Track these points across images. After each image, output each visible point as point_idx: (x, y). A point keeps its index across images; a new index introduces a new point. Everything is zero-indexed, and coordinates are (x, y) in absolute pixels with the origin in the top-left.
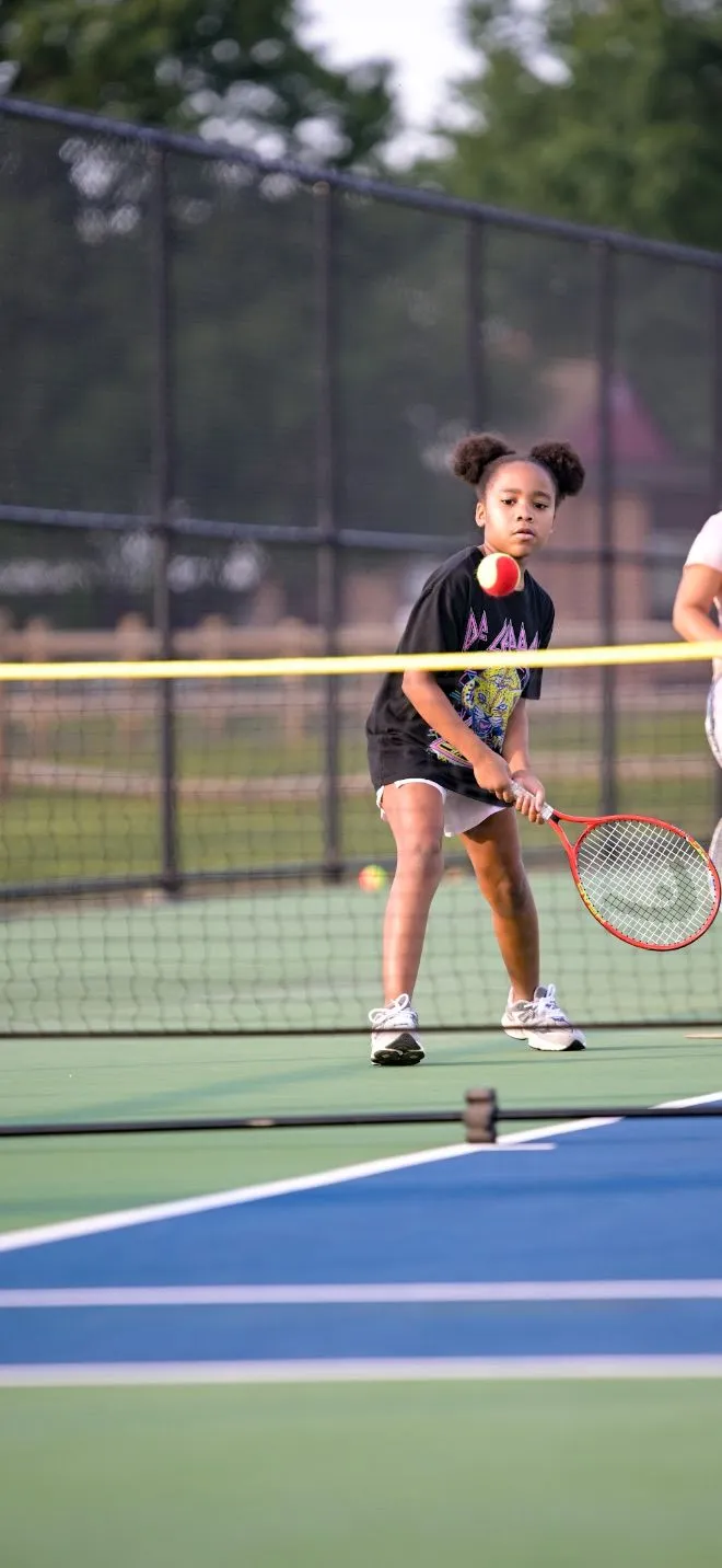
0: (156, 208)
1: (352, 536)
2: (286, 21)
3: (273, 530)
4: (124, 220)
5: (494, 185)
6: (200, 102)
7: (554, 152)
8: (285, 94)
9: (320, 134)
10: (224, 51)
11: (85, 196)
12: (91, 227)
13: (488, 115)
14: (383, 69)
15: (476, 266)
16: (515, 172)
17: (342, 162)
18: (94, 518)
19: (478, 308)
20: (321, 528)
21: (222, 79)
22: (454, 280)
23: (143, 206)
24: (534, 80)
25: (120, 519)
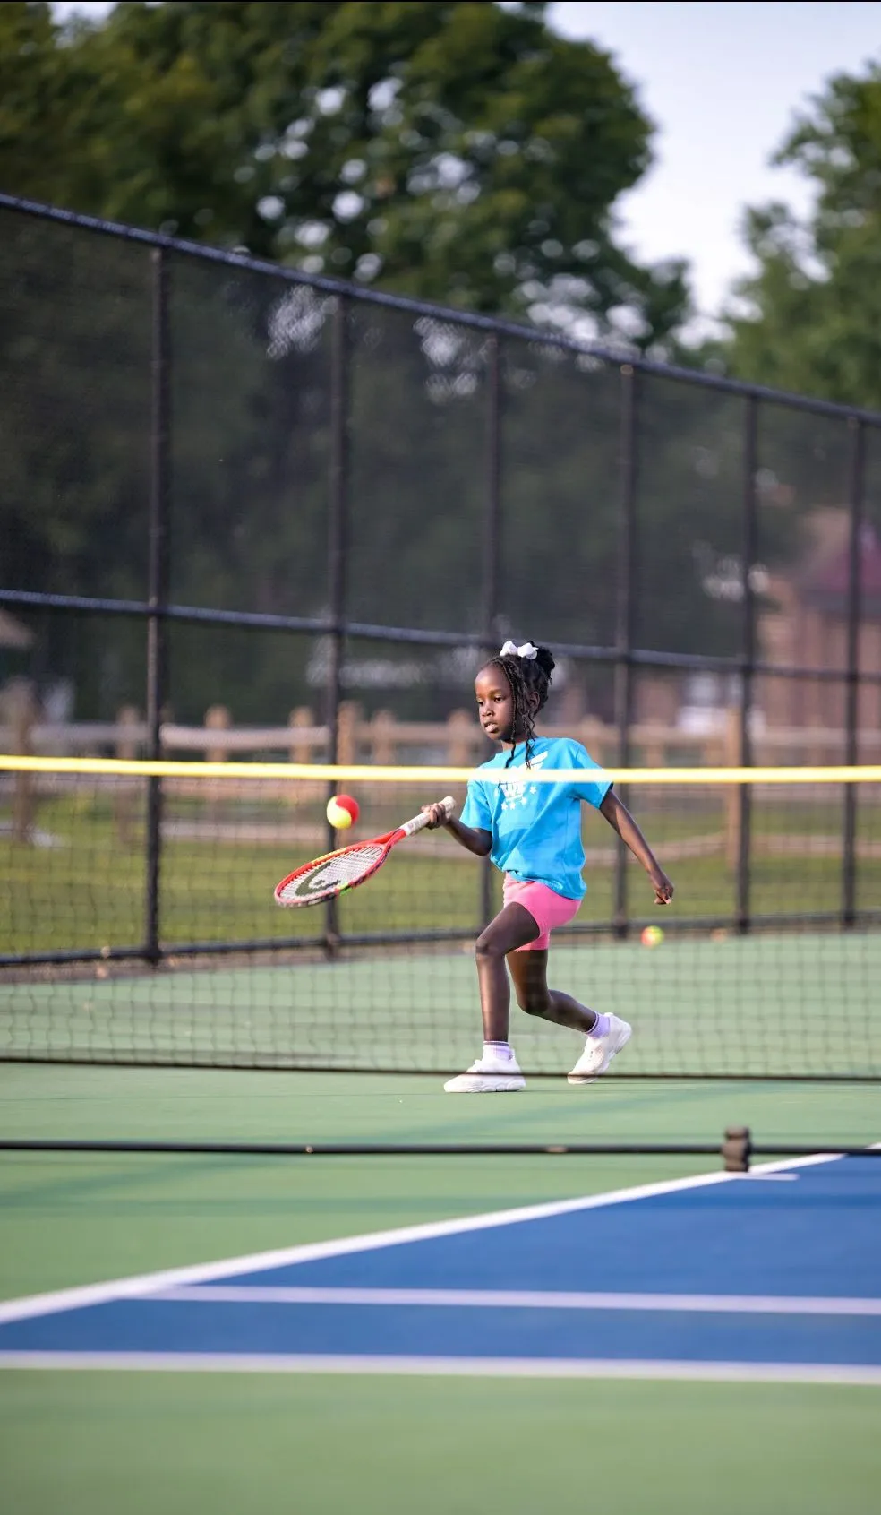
0: (491, 376)
1: (643, 654)
2: (603, 224)
3: (579, 649)
4: (465, 385)
5: (768, 362)
6: (529, 290)
7: (817, 338)
8: (600, 286)
9: (626, 317)
10: (551, 248)
11: (432, 362)
12: (437, 390)
13: (763, 307)
14: (680, 267)
15: (753, 431)
16: (784, 352)
17: (643, 343)
18: (433, 636)
19: (752, 464)
20: (620, 648)
21: (548, 270)
22: (734, 441)
23: (481, 374)
24: (805, 277)
25: (453, 637)
